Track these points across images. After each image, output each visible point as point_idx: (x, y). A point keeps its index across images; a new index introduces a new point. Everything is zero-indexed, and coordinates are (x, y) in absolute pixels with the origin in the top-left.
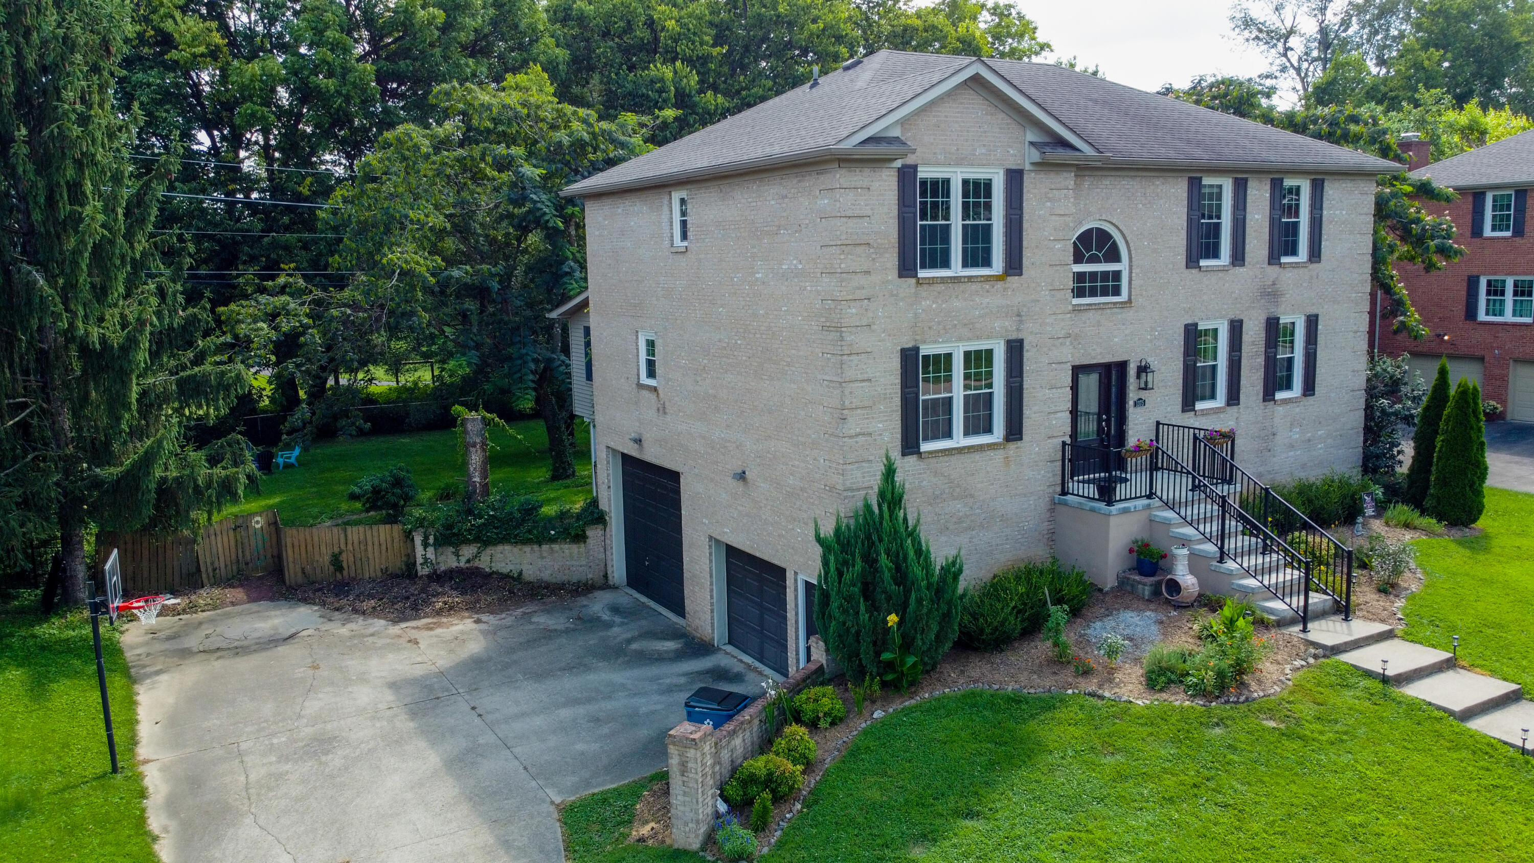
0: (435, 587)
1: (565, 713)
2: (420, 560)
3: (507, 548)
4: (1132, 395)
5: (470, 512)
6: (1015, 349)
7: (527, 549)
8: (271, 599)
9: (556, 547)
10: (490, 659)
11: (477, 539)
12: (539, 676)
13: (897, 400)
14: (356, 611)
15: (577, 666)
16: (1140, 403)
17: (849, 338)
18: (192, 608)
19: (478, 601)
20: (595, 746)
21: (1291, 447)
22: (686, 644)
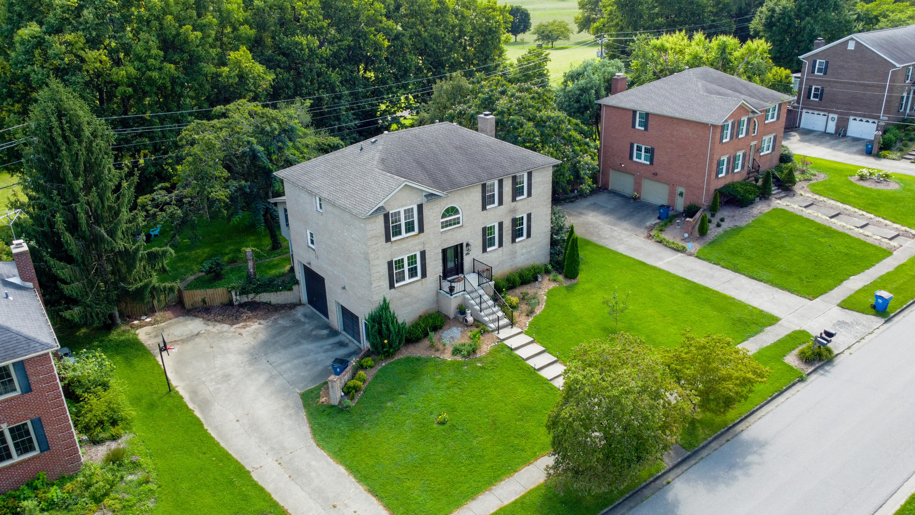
0: (241, 309)
1: (296, 362)
2: (234, 300)
3: (265, 294)
4: (465, 252)
5: (251, 283)
6: (423, 254)
7: (272, 294)
8: (183, 316)
9: (282, 292)
10: (268, 341)
11: (254, 292)
12: (285, 347)
13: (387, 275)
14: (216, 321)
15: (296, 343)
16: (468, 254)
17: (372, 263)
18: (156, 322)
19: (258, 314)
20: (307, 374)
21: (523, 254)
22: (330, 331)
